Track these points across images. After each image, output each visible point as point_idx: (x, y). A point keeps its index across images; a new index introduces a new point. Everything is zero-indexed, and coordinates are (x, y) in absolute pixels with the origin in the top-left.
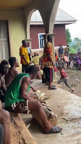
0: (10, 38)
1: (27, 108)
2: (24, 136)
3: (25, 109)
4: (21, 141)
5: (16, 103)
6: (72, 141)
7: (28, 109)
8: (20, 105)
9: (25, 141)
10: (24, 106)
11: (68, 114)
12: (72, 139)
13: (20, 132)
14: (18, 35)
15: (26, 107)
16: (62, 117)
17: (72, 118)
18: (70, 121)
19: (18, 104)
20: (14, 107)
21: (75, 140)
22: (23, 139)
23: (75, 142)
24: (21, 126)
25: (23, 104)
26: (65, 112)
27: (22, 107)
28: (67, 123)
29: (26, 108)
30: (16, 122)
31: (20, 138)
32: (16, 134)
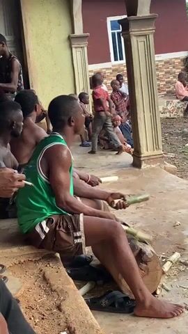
1: (80, 237)
2: (72, 318)
3: (76, 241)
4: (63, 333)
5: (49, 221)
7: (82, 240)
8: (62, 229)
9: (74, 332)
10: (71, 231)
13: (59, 308)
15: (78, 234)
19: (56, 224)
20: (45, 232)
22: (69, 328)
24: (62, 290)
25: (70, 226)
27: (68, 234)
29: (77, 238)
30: (47, 277)
31: (59, 324)
32: (48, 312)
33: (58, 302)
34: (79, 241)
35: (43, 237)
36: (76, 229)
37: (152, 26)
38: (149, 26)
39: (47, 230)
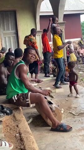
0: (19, 29)
2: (21, 130)
3: (27, 102)
4: (17, 135)
5: (18, 95)
6: (77, 136)
7: (29, 102)
8: (22, 98)
9: (21, 134)
10: (25, 99)
11: (76, 108)
12: (77, 134)
13: (17, 126)
14: (27, 26)
15: (28, 100)
16: (68, 112)
17: (80, 112)
18: (78, 115)
19: (20, 96)
20: (15, 100)
21: (80, 136)
22: (20, 133)
23: (80, 137)
24: (20, 120)
25: (25, 97)
26: (73, 106)
27: (24, 100)
28: (74, 118)
29: (27, 101)
30: (15, 116)
31: (16, 132)
32: (13, 128)
33: (17, 124)
34: (28, 102)
35: (15, 101)
36: (27, 98)
37: (64, 26)
38: (63, 26)
39: (16, 99)
